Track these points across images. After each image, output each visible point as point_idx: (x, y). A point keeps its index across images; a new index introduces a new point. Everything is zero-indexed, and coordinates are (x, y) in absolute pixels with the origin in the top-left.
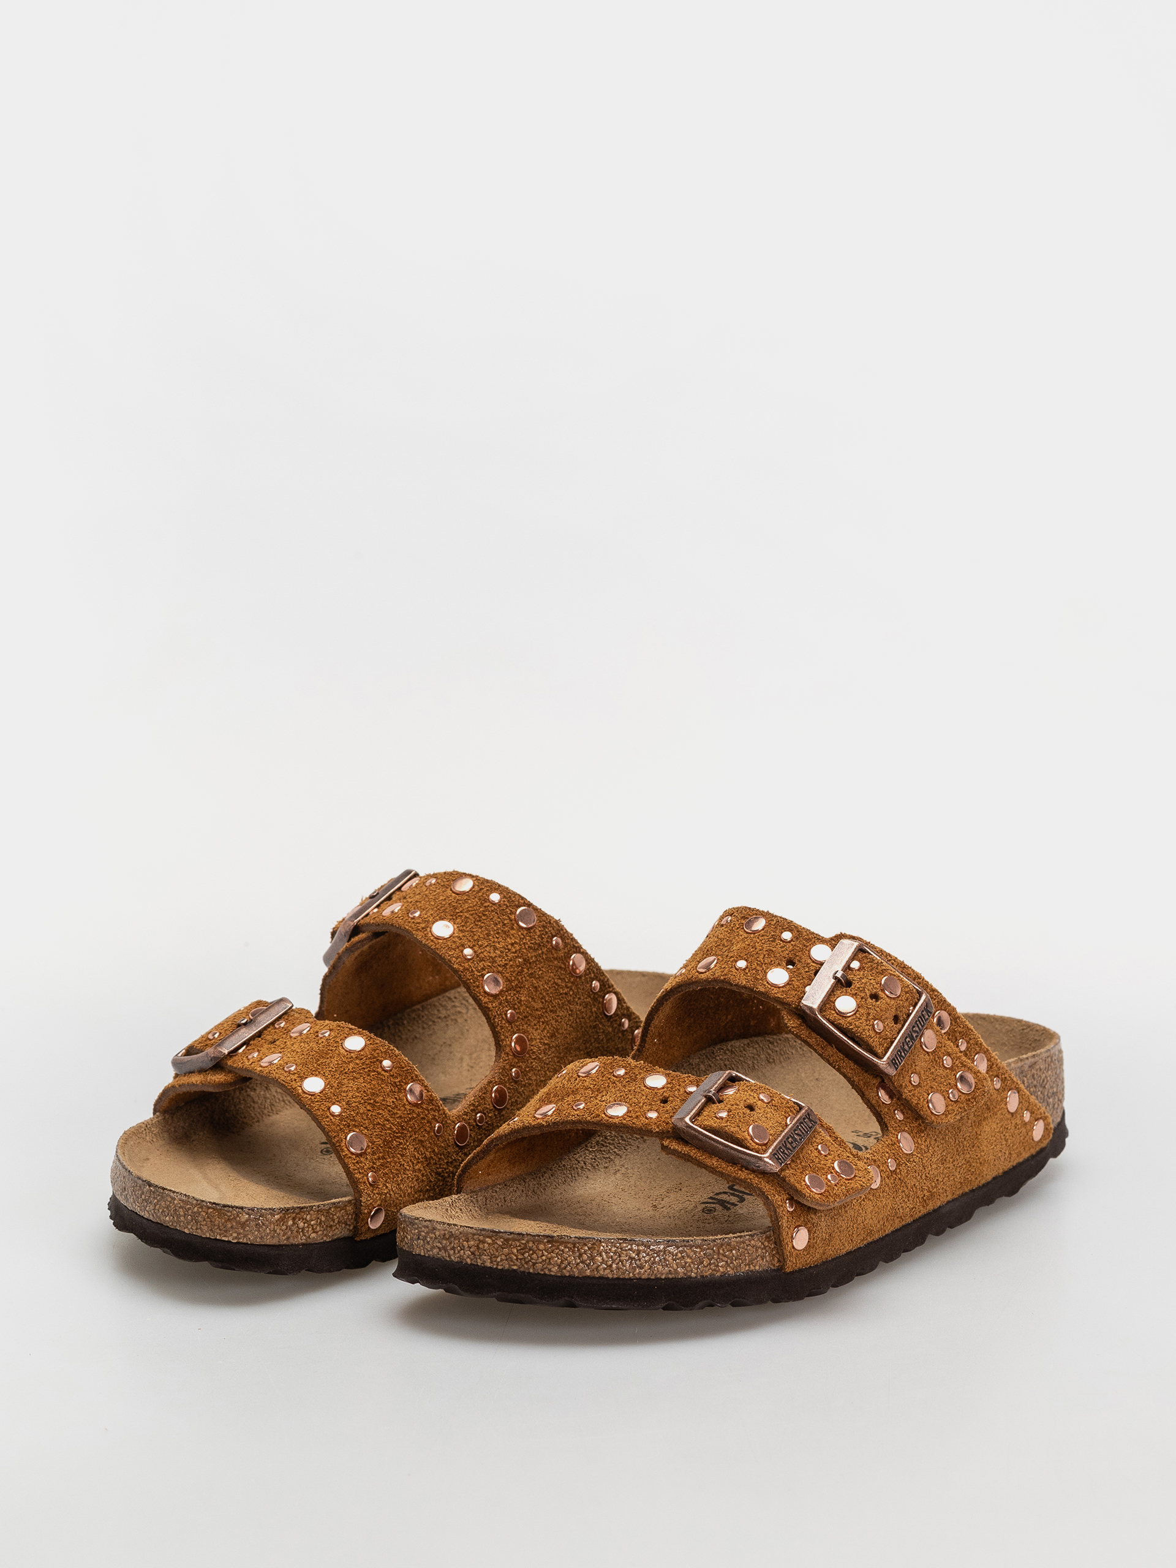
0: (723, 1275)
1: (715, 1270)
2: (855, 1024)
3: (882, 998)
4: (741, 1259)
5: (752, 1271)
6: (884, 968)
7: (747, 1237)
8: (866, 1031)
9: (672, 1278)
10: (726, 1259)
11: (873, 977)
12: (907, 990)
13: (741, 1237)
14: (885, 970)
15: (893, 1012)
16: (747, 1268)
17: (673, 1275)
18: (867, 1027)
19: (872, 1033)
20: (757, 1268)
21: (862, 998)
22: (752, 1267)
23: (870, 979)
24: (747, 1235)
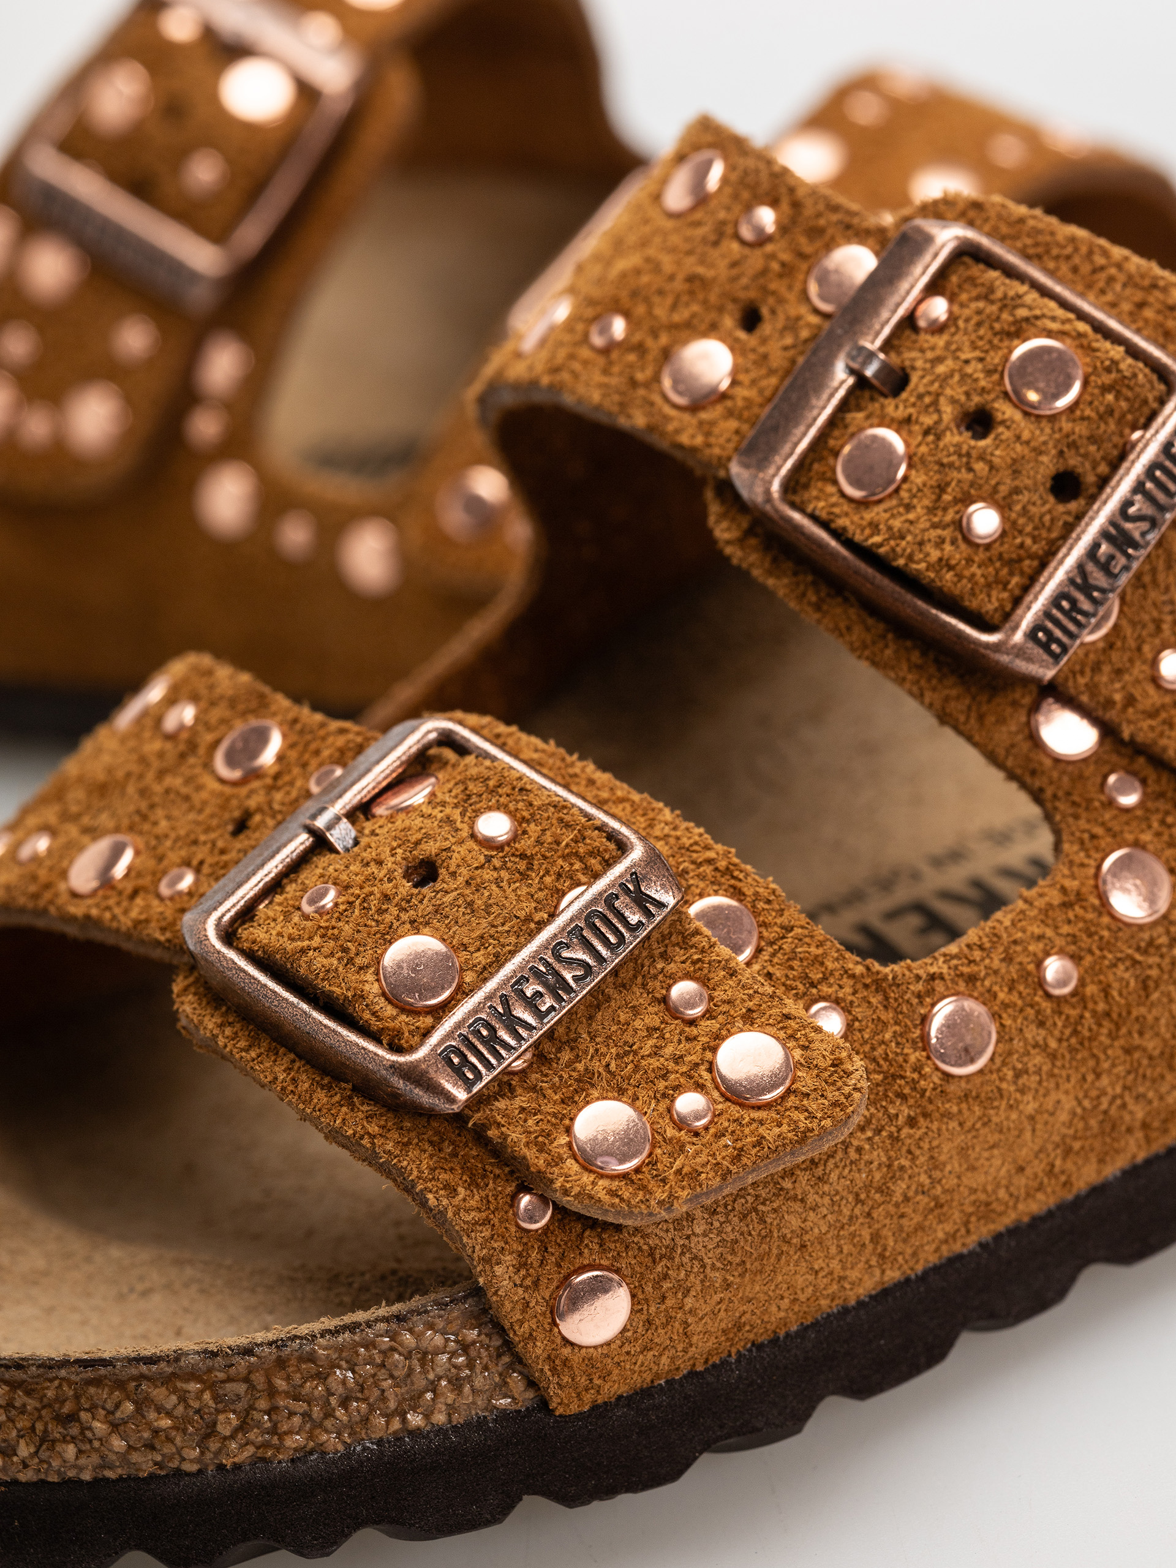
0: (301, 1456)
1: (266, 1445)
2: (890, 528)
3: (1003, 422)
4: (365, 1400)
5: (415, 1433)
6: (1022, 313)
7: (382, 1326)
8: (928, 548)
9: (120, 1479)
10: (302, 1406)
11: (978, 354)
12: (1107, 379)
13: (353, 1327)
14: (1027, 320)
15: (1048, 465)
16: (396, 1424)
17: (119, 1471)
18: (934, 534)
19: (955, 553)
20: (440, 1418)
21: (927, 432)
22: (415, 1420)
23: (967, 362)
24: (377, 1320)
